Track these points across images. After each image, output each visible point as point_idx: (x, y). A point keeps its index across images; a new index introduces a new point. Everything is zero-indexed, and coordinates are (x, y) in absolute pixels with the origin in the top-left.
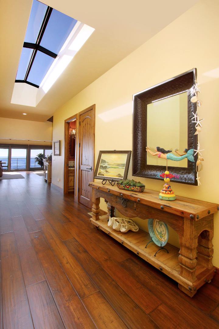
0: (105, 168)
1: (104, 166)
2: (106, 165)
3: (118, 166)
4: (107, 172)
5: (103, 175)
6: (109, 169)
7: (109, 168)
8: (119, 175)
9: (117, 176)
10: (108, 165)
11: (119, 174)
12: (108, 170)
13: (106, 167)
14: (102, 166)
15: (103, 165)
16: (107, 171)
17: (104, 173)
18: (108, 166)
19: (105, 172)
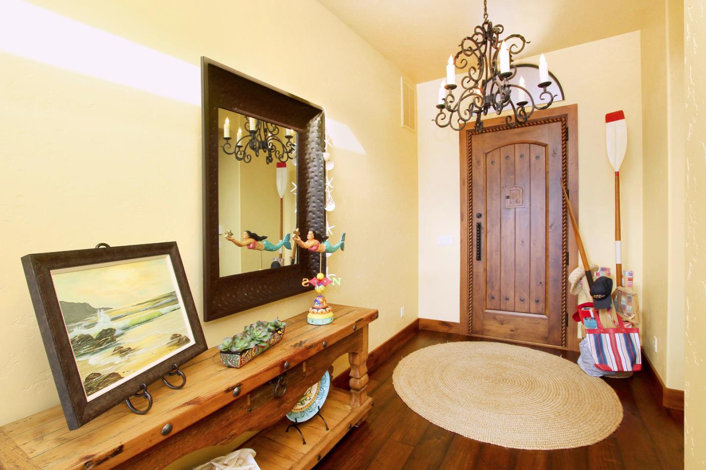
0: (107, 337)
1: (94, 332)
2: (103, 323)
3: (156, 308)
4: (123, 352)
5: (115, 376)
6: (129, 333)
7: (126, 328)
8: (176, 340)
9: (171, 346)
10: (113, 319)
11: (175, 336)
12: (125, 341)
13: (110, 331)
14: (86, 339)
15: (86, 332)
16: (125, 347)
17: (112, 364)
18: (117, 325)
19: (117, 359)
